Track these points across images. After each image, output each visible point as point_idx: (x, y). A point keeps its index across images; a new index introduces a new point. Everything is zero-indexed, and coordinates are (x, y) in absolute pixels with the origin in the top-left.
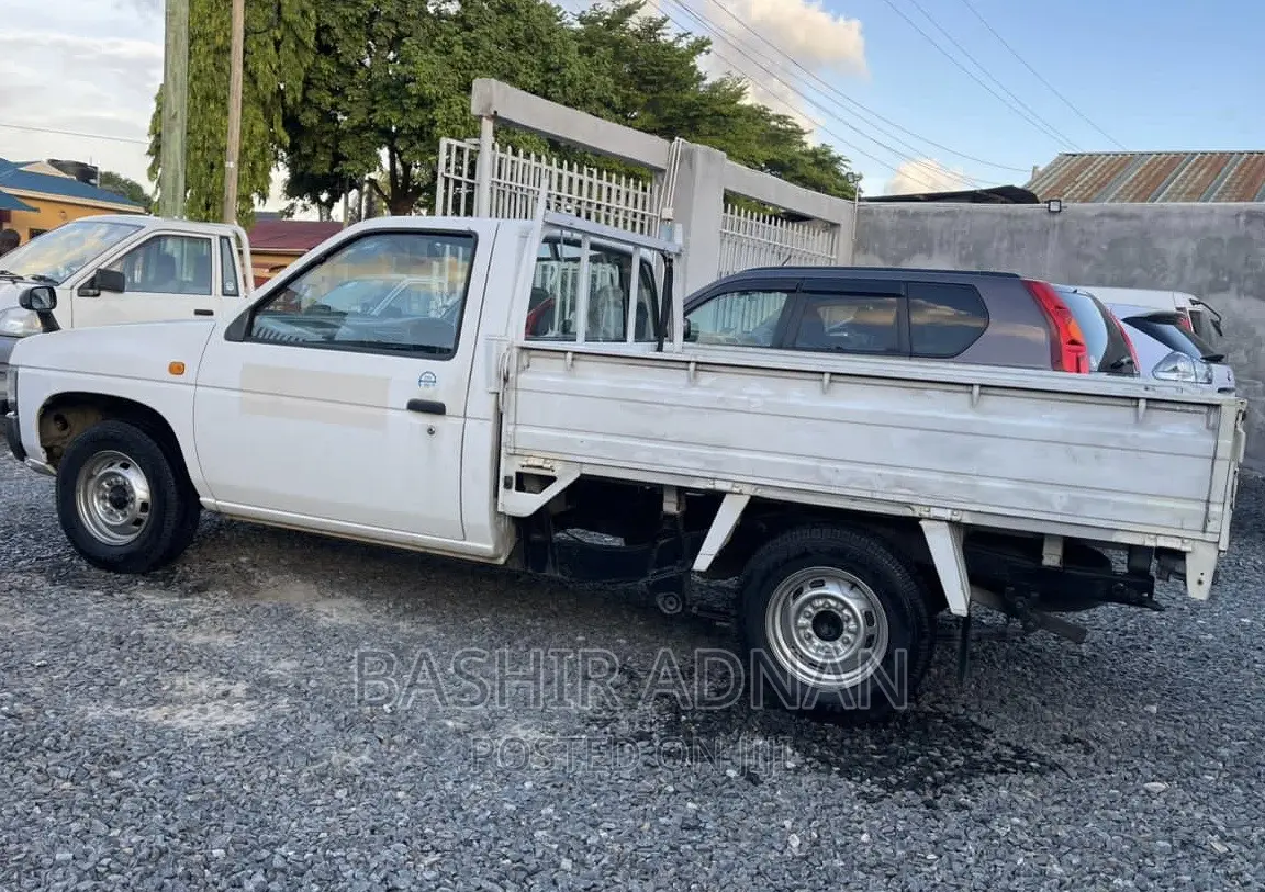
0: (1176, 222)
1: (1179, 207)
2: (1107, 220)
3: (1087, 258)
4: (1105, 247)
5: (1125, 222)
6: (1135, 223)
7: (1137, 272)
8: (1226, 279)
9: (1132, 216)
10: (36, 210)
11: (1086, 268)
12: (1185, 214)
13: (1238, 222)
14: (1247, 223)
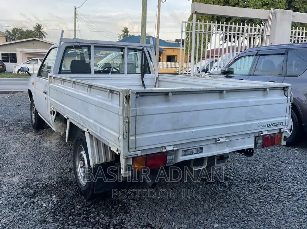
10: (166, 51)
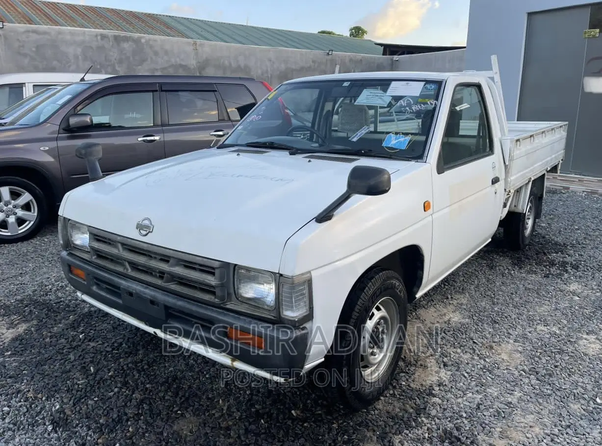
0: (68, 37)
1: (67, 29)
2: (31, 34)
3: (25, 55)
4: (34, 49)
5: (41, 36)
6: (47, 37)
7: (55, 63)
8: (98, 67)
9: (45, 33)
11: (26, 61)
12: (72, 34)
13: (97, 39)
14: (102, 39)
